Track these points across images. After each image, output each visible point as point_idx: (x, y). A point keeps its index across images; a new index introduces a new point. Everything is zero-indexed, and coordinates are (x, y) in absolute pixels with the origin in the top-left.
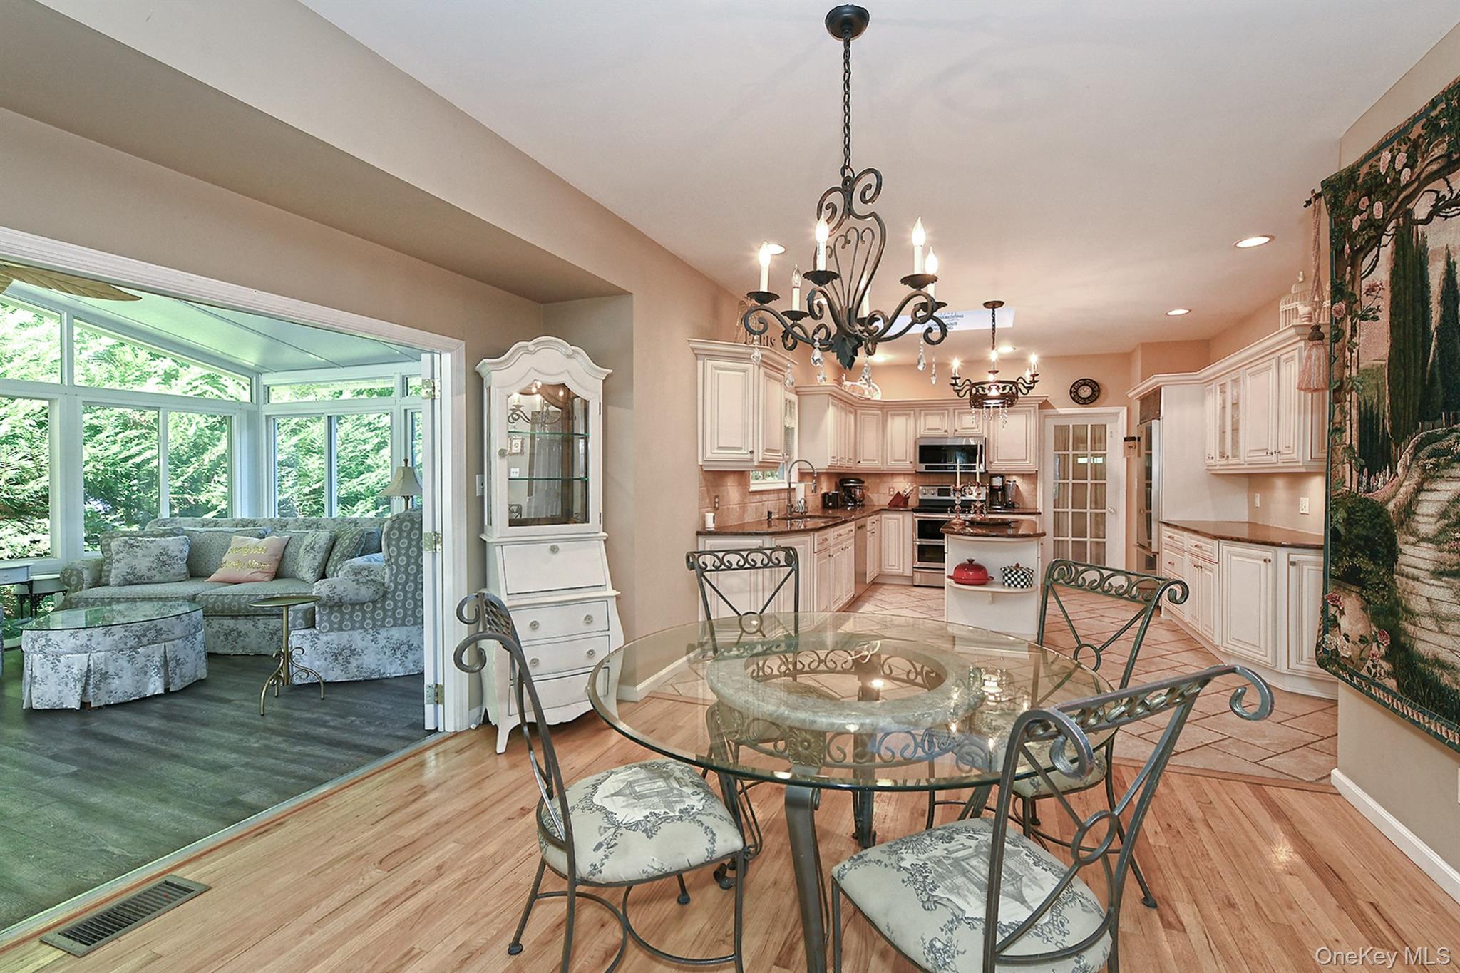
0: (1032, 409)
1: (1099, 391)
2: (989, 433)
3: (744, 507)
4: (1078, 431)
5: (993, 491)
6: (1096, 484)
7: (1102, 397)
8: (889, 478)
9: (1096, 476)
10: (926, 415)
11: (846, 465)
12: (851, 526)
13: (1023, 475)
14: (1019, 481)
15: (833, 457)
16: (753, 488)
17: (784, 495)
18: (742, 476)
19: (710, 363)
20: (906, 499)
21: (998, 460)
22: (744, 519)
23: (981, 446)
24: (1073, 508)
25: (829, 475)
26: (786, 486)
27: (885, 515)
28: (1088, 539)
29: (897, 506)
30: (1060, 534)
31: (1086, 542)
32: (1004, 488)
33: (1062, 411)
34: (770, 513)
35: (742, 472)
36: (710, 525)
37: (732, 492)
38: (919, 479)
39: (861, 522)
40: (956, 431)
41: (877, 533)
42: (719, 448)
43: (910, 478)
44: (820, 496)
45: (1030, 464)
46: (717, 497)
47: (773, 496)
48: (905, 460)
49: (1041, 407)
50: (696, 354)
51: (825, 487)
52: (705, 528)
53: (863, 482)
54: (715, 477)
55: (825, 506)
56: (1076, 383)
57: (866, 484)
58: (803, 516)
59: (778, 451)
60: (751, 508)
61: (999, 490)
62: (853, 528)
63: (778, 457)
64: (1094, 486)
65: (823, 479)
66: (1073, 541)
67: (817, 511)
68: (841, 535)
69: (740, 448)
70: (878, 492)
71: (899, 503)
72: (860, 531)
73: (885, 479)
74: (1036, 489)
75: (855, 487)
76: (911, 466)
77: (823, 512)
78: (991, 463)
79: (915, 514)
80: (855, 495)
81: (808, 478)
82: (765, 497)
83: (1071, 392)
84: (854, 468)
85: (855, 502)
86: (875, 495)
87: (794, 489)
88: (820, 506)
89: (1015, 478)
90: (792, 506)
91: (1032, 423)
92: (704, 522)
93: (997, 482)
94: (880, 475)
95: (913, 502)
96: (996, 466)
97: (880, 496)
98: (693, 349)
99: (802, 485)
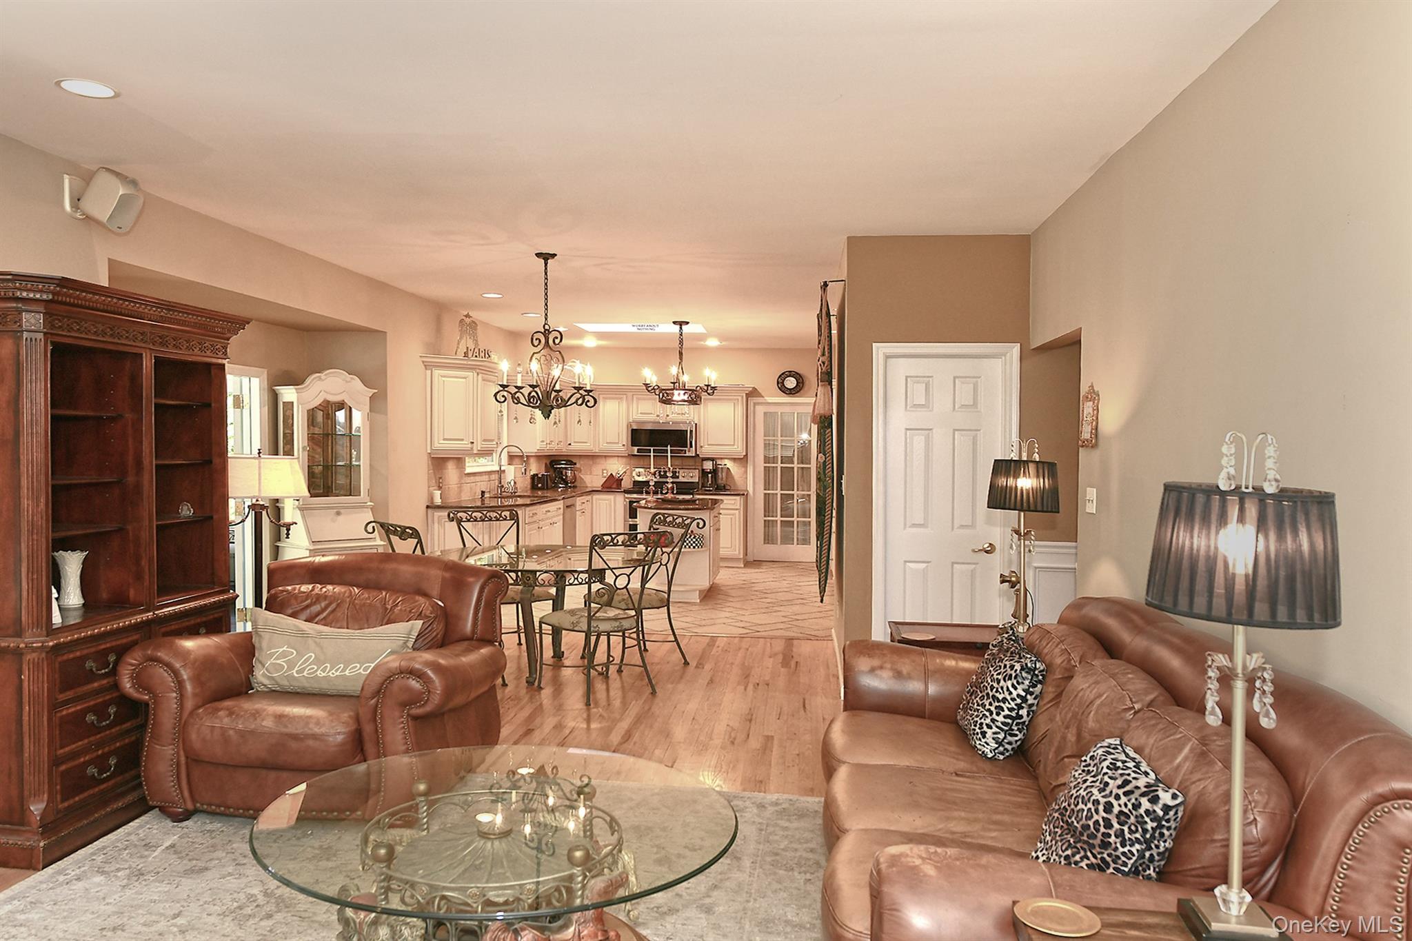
0: (740, 398)
1: (803, 383)
2: (699, 420)
3: (460, 487)
4: (786, 418)
5: (704, 473)
6: (802, 468)
7: (806, 388)
8: (602, 461)
9: (802, 460)
10: (638, 399)
11: (555, 448)
12: (560, 504)
13: (735, 459)
14: (729, 464)
15: (543, 441)
16: (468, 470)
17: (494, 477)
18: (460, 461)
19: (437, 372)
20: (619, 481)
21: (709, 445)
22: (461, 497)
23: (691, 431)
24: (781, 490)
25: (539, 457)
26: (497, 468)
27: (596, 497)
28: (795, 519)
29: (611, 488)
30: (771, 514)
31: (793, 522)
32: (715, 472)
33: (770, 400)
34: (483, 493)
35: (459, 458)
36: (438, 501)
37: (451, 472)
38: (634, 461)
39: (569, 502)
40: (668, 416)
41: (588, 513)
42: (444, 439)
43: (624, 460)
44: (529, 477)
45: (739, 449)
46: (440, 478)
47: (485, 478)
48: (618, 443)
49: (748, 395)
50: (425, 366)
51: (535, 468)
52: (432, 503)
53: (575, 464)
54: (439, 462)
55: (534, 487)
56: (783, 374)
57: (578, 466)
58: (513, 495)
59: (492, 441)
60: (466, 488)
61: (709, 473)
62: (562, 506)
63: (492, 445)
64: (800, 471)
65: (532, 460)
66: (781, 521)
67: (527, 492)
68: (549, 511)
69: (462, 440)
70: (591, 474)
71: (612, 485)
72: (569, 509)
73: (598, 460)
74: (746, 472)
75: (566, 468)
76: (623, 449)
77: (532, 493)
78: (701, 447)
79: (626, 495)
80: (567, 476)
81: (517, 461)
82: (478, 478)
83: (778, 383)
84: (564, 450)
85: (566, 482)
86: (588, 477)
87: (504, 471)
88: (529, 487)
89: (726, 462)
90: (503, 486)
91: (740, 410)
92: (432, 499)
93: (708, 466)
94: (593, 457)
95: (626, 484)
96: (706, 450)
97: (593, 477)
98: (423, 362)
99: (512, 468)
